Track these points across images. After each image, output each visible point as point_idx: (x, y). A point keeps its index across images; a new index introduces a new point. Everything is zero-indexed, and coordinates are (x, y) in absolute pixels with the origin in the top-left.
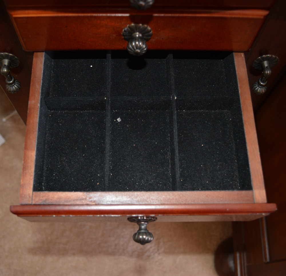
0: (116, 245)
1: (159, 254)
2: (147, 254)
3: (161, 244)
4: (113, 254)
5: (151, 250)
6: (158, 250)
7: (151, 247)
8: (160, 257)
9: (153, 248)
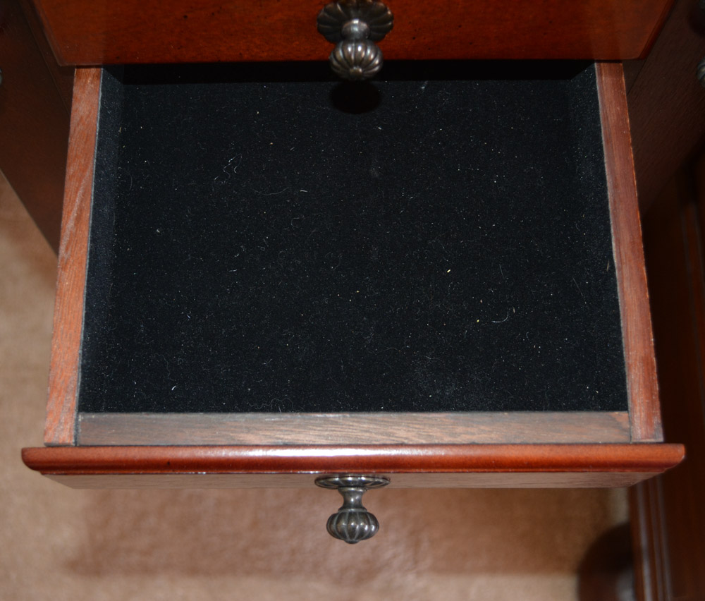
1: (419, 574)
6: (416, 562)
8: (421, 583)
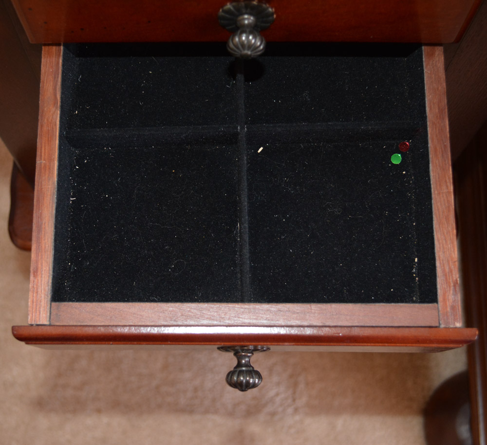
0: (196, 390)
1: (296, 410)
2: (269, 409)
3: (302, 386)
4: (188, 410)
5: (278, 400)
6: (294, 400)
7: (277, 395)
8: (297, 418)
9: (283, 396)
